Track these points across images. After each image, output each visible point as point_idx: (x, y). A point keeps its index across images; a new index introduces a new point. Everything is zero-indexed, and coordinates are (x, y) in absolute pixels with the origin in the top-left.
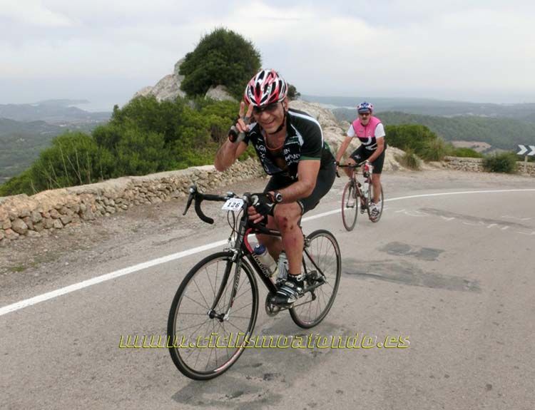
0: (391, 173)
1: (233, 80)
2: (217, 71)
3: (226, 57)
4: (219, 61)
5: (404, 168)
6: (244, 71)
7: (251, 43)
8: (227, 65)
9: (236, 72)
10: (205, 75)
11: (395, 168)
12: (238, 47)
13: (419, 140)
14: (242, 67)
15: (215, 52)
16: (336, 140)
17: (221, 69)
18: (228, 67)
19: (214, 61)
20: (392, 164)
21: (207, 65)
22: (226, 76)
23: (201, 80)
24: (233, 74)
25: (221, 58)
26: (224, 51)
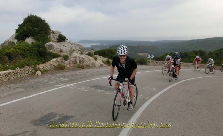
0: (100, 68)
1: (36, 34)
2: (28, 31)
3: (32, 25)
4: (29, 27)
5: (105, 65)
6: (40, 31)
7: (45, 20)
8: (32, 29)
9: (36, 31)
10: (23, 33)
11: (102, 65)
12: (38, 21)
13: (113, 54)
14: (39, 29)
15: (28, 23)
16: (76, 56)
17: (30, 30)
18: (33, 29)
19: (27, 27)
20: (100, 64)
21: (24, 29)
22: (32, 33)
23: (22, 34)
24: (35, 32)
25: (30, 26)
26: (31, 23)
